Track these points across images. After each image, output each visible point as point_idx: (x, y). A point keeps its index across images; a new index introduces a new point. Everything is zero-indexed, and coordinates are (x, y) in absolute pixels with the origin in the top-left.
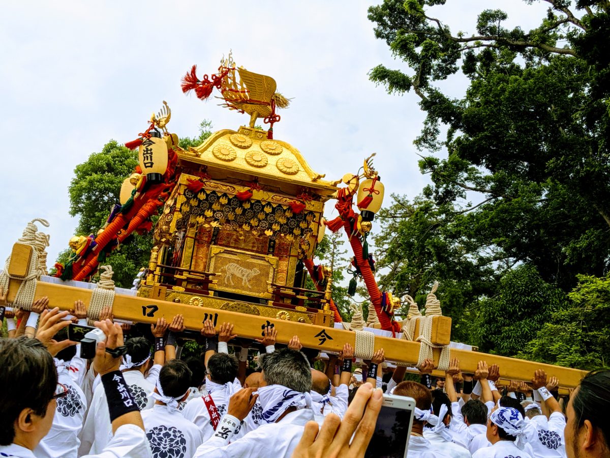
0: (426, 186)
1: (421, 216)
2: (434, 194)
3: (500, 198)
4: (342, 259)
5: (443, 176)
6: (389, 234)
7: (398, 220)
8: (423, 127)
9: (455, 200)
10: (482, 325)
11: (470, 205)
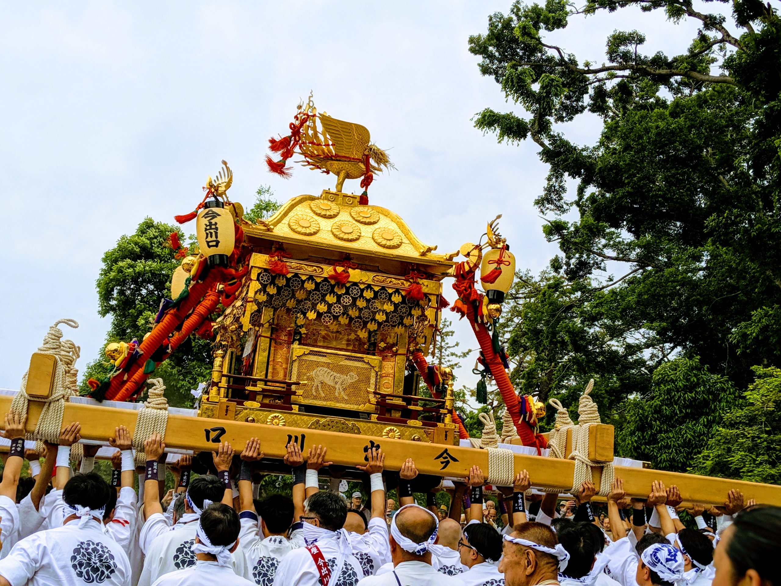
0: (553, 257)
1: (550, 296)
2: (565, 267)
3: (650, 268)
4: (453, 354)
5: (575, 244)
6: (511, 320)
7: (521, 302)
8: (545, 184)
9: (591, 273)
10: (632, 433)
11: (611, 280)
